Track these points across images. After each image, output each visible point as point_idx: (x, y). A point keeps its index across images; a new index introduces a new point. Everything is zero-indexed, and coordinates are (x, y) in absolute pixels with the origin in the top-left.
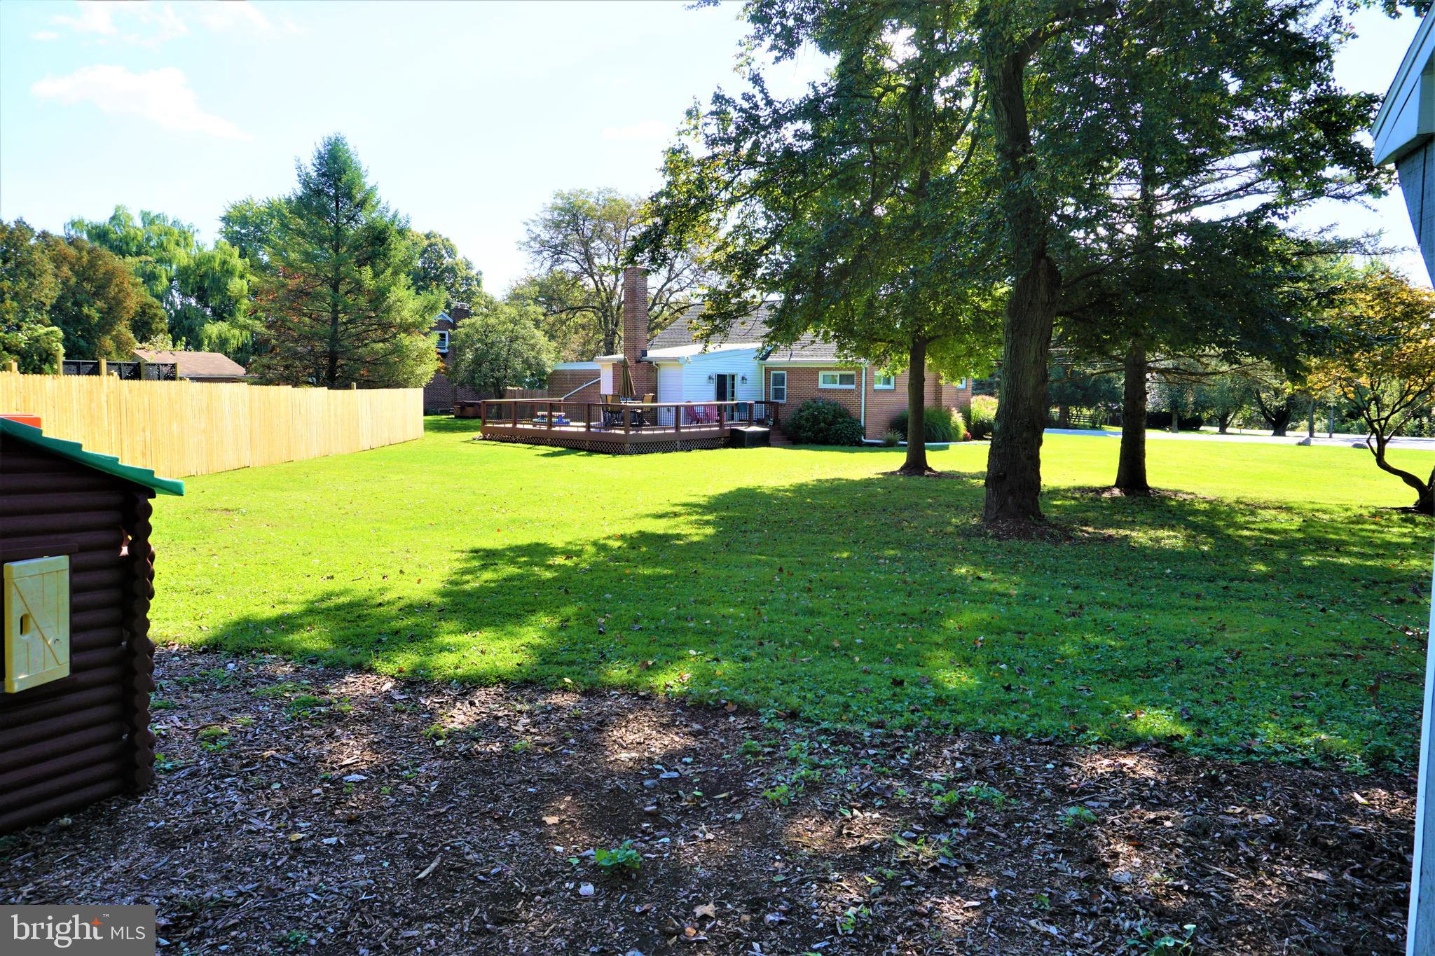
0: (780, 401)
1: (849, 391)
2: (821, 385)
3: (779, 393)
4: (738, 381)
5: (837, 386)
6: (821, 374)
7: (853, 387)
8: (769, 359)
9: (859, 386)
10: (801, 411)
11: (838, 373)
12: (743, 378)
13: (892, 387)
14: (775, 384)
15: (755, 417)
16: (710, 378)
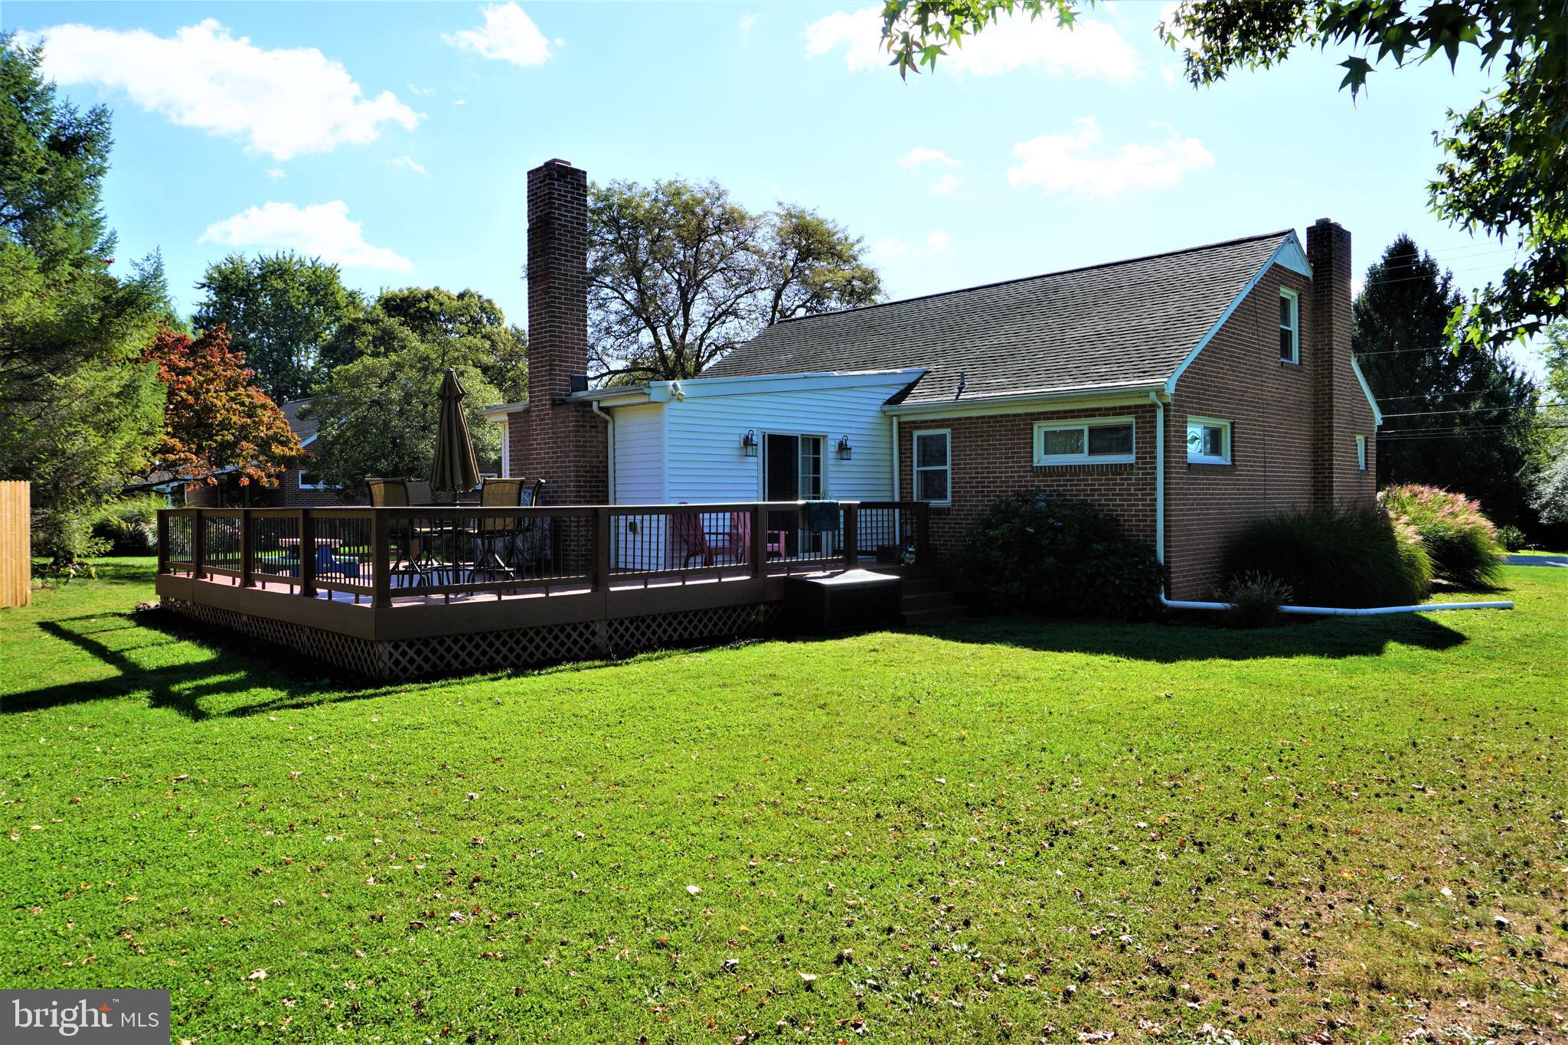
0: (934, 503)
1: (1117, 469)
2: (1042, 458)
3: (933, 484)
4: (829, 450)
5: (1083, 458)
6: (1039, 431)
7: (1130, 459)
8: (908, 401)
9: (1147, 456)
10: (989, 525)
11: (1084, 425)
12: (843, 448)
13: (1224, 459)
14: (923, 462)
15: (862, 544)
16: (747, 442)
